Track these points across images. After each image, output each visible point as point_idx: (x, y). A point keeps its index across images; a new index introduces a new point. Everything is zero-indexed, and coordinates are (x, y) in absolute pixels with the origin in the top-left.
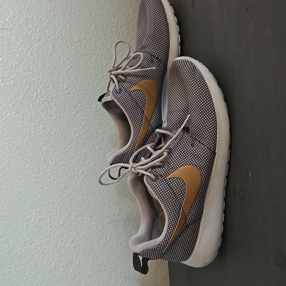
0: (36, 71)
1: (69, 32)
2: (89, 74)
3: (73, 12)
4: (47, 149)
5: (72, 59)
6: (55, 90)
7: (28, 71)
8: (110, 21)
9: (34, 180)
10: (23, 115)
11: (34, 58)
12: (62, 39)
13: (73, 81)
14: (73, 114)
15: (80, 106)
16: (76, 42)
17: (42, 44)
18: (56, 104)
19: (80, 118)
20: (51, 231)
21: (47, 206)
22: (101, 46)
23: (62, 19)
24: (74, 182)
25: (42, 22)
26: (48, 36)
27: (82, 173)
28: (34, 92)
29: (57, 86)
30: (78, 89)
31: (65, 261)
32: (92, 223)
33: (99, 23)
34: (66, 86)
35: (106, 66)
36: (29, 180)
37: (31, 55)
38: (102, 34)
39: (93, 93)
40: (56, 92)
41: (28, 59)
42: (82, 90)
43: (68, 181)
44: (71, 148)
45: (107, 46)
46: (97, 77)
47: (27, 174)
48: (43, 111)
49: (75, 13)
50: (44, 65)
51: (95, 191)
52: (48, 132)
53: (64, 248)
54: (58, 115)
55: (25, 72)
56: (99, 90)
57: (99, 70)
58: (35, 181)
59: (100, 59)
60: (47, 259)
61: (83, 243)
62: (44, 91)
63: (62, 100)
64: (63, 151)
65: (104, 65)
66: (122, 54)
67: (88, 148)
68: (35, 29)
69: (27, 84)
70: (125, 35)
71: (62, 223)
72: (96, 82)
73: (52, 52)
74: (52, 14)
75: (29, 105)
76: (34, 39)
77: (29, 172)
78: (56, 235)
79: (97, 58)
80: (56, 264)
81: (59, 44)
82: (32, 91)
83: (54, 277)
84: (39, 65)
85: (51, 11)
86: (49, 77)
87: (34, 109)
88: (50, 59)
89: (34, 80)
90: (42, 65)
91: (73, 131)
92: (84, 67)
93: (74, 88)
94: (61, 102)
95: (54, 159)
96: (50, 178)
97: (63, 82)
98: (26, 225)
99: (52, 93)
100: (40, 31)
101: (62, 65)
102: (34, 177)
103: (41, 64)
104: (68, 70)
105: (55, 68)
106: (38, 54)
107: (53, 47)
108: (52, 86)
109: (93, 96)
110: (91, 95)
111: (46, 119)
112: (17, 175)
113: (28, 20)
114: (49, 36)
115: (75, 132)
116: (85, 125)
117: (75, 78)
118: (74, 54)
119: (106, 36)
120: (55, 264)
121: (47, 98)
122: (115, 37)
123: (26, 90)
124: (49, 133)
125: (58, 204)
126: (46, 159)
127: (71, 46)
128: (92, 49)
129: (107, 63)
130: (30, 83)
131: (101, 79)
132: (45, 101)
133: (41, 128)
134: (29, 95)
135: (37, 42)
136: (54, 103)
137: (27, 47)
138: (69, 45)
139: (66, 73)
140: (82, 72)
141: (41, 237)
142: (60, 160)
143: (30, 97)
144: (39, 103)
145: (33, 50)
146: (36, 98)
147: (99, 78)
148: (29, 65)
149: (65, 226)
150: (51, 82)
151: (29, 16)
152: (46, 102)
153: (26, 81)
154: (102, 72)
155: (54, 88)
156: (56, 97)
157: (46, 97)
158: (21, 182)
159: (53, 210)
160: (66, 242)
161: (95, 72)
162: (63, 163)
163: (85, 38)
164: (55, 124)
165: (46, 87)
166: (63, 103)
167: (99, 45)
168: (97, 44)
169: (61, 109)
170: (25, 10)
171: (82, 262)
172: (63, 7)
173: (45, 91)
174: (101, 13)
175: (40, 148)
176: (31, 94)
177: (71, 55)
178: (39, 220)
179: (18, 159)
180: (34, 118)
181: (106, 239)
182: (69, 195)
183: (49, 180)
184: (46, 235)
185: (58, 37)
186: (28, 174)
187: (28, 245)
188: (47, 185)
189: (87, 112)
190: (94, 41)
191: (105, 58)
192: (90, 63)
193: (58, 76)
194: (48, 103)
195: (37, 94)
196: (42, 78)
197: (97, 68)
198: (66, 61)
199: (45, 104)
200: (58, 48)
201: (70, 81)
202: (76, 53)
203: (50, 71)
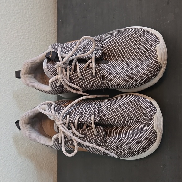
2: (6, 32)
22: (18, 11)
35: (21, 28)
38: (20, 2)
39: (8, 48)
45: (23, 12)
46: (13, 35)
51: (3, 129)
56: (13, 46)
57: (15, 30)
59: (16, 21)
66: (34, 21)
70: (38, 7)
72: (12, 39)
79: (14, 20)
92: (3, 25)
109: (8, 50)
119: (23, 4)
122: (30, 6)
128: (11, 12)
129: (22, 26)
131: (16, 38)
147: (15, 37)
154: (17, 32)
161: (11, 32)
167: (17, 10)
181: (8, 168)
189: (2, 63)
190: (13, 6)
191: (20, 21)
192: (8, 23)
197: (13, 28)
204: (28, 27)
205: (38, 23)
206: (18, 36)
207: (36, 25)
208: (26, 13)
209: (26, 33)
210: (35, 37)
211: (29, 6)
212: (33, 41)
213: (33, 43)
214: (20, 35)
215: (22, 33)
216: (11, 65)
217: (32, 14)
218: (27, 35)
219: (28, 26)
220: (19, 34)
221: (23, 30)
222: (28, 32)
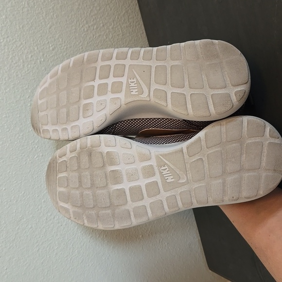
0: (16, 35)
2: (74, 28)
5: (52, 14)
6: (41, 54)
7: (8, 37)
9: (41, 154)
10: (13, 87)
11: (10, 21)
13: (58, 38)
17: (15, 3)
18: (45, 69)
28: (19, 60)
29: (42, 48)
30: (65, 47)
34: (52, 46)
36: (37, 155)
37: (6, 18)
39: (82, 48)
40: (43, 55)
41: (3, 23)
42: (70, 47)
46: (83, 28)
47: (32, 149)
50: (23, 27)
55: (4, 39)
56: (87, 43)
57: (84, 21)
58: (42, 156)
59: (82, 8)
60: (72, 229)
62: (30, 57)
63: (51, 62)
65: (88, 14)
69: (10, 52)
72: (83, 35)
73: (28, 10)
75: (17, 76)
77: (34, 147)
79: (78, 8)
82: (17, 59)
83: (83, 245)
84: (18, 28)
86: (32, 40)
87: (23, 78)
88: (28, 19)
89: (17, 46)
90: (21, 27)
92: (66, 21)
93: (61, 47)
94: (51, 65)
97: (48, 42)
98: (44, 202)
99: (39, 57)
101: (43, 23)
102: (40, 151)
103: (19, 26)
104: (50, 28)
105: (35, 28)
106: (13, 15)
107: (28, 4)
108: (37, 48)
112: (23, 153)
117: (60, 35)
118: (53, 8)
121: (35, 63)
123: (11, 59)
130: (13, 50)
131: (87, 31)
132: (33, 68)
134: (14, 64)
136: (43, 68)
139: (49, 31)
140: (65, 27)
143: (16, 66)
144: (28, 70)
145: (6, 11)
146: (24, 66)
147: (86, 30)
148: (7, 30)
150: (35, 45)
152: (35, 68)
153: (8, 49)
154: (87, 23)
155: (40, 52)
156: (44, 61)
157: (33, 63)
158: (29, 160)
161: (79, 25)
165: (31, 52)
173: (32, 56)
176: (16, 63)
177: (50, 9)
179: (19, 136)
180: (26, 89)
186: (34, 149)
187: (50, 220)
191: (87, 6)
192: (72, 15)
193: (41, 36)
194: (38, 68)
195: (23, 62)
196: (24, 42)
197: (80, 19)
198: (46, 17)
199: (34, 71)
200: (34, 3)
201: (55, 40)
202: (54, 6)
203: (31, 32)
204: (99, 10)
206: (89, 27)
210: (111, 20)
212: (111, 27)
213: (111, 30)
214: (92, 25)
215: (94, 20)
218: (101, 22)
219: (98, 8)
220: (90, 25)
221: (94, 17)
222: (101, 17)
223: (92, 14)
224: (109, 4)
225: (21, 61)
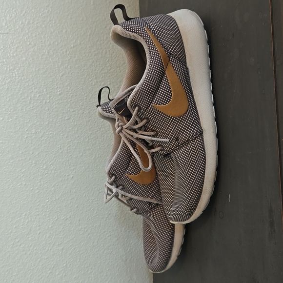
0: (31, 76)
1: (64, 37)
2: (83, 80)
3: (69, 18)
4: (38, 154)
5: (67, 64)
6: (48, 96)
7: (23, 76)
8: (106, 27)
9: (24, 183)
10: (16, 119)
11: (29, 63)
12: (58, 45)
13: (67, 86)
14: (66, 119)
15: (73, 111)
16: (71, 48)
17: (37, 49)
18: (49, 110)
19: (73, 123)
20: (40, 233)
21: (36, 209)
22: (96, 52)
23: (58, 25)
24: (64, 187)
25: (38, 27)
26: (43, 41)
27: (73, 177)
28: (28, 97)
29: (51, 91)
30: (71, 95)
31: (52, 263)
32: (80, 227)
33: (95, 30)
34: (60, 91)
35: (100, 72)
36: (20, 183)
37: (26, 60)
38: (98, 41)
39: (86, 99)
40: (50, 97)
41: (22, 64)
42: (76, 96)
43: (58, 185)
44: (62, 152)
45: (102, 52)
46: (91, 82)
47: (17, 177)
48: (36, 116)
49: (71, 18)
50: (38, 70)
51: (84, 196)
52: (40, 136)
53: (52, 250)
54: (51, 120)
55: (19, 76)
56: (92, 95)
57: (93, 76)
58: (25, 185)
59: (94, 65)
60: (34, 260)
61: (71, 246)
62: (38, 96)
63: (55, 105)
64: (54, 156)
65: (99, 71)
66: (117, 61)
67: (79, 153)
68: (31, 34)
69: (21, 88)
71: (50, 226)
72: (89, 88)
73: (47, 58)
74: (48, 19)
75: (22, 110)
76: (30, 44)
77: (20, 175)
78: (44, 237)
79: (91, 65)
80: (44, 266)
81: (54, 50)
82: (26, 95)
83: (41, 278)
84: (34, 70)
85: (47, 16)
86: (43, 82)
87: (27, 113)
88: (44, 64)
89: (29, 85)
91: (66, 136)
92: (78, 73)
93: (68, 94)
94: (54, 107)
95: (45, 163)
96: (40, 182)
97: (57, 87)
98: (16, 227)
99: (46, 98)
100: (36, 36)
101: (57, 71)
102: (24, 180)
103: (35, 69)
104: (62, 76)
105: (49, 74)
106: (33, 59)
107: (48, 52)
108: (46, 90)
109: (86, 101)
110: (84, 100)
111: (38, 123)
112: (8, 178)
113: (24, 26)
114: (45, 41)
115: (67, 137)
116: (77, 130)
117: (69, 84)
118: (69, 60)
119: (102, 42)
120: (42, 265)
121: (40, 103)
122: (111, 44)
123: (21, 94)
124: (42, 137)
125: (47, 207)
126: (37, 162)
127: (66, 51)
128: (87, 55)
129: (102, 70)
130: (25, 88)
131: (95, 85)
132: (38, 106)
133: (33, 132)
134: (23, 99)
135: (33, 47)
136: (47, 108)
137: (23, 52)
138: (65, 50)
139: (60, 79)
140: (76, 77)
141: (30, 239)
142: (51, 165)
143: (23, 102)
144: (33, 107)
145: (28, 55)
146: (30, 103)
147: (93, 84)
148: (24, 70)
149: (53, 229)
150: (45, 87)
151: (25, 21)
153: (20, 85)
154: (96, 78)
155: (47, 94)
156: (49, 102)
158: (12, 185)
159: (43, 213)
160: (54, 245)
161: (89, 78)
162: (54, 167)
163: (80, 44)
164: (47, 129)
165: (40, 92)
166: (56, 108)
167: (95, 51)
168: (93, 51)
169: (54, 115)
170: (22, 15)
171: (69, 264)
172: (60, 12)
173: (39, 96)
174: (97, 19)
175: (31, 152)
176: (24, 99)
177: (66, 60)
178: (28, 222)
179: (9, 162)
180: (27, 123)
182: (59, 199)
183: (39, 184)
184: (35, 237)
185: (53, 43)
186: (19, 177)
187: (17, 246)
188: (38, 188)
189: (80, 117)
190: (89, 47)
191: (99, 64)
192: (84, 69)
193: (52, 81)
194: (42, 107)
195: (31, 99)
196: (36, 83)
197: (91, 74)
198: (61, 66)
199: (37, 109)
200: (54, 53)
201: (64, 87)
202: (71, 58)
203: (44, 76)
204: (110, 70)
205: (122, 62)
206: (97, 82)
207: (120, 65)
208: (106, 53)
209: (107, 78)
210: (118, 80)
211: (109, 43)
212: (116, 86)
213: (116, 89)
214: (100, 81)
215: (102, 78)
216: (90, 119)
217: (113, 52)
218: (109, 80)
219: (109, 68)
220: (98, 80)
221: (104, 75)
222: (110, 76)
223: (102, 72)
224: (119, 67)
225: (29, 98)
